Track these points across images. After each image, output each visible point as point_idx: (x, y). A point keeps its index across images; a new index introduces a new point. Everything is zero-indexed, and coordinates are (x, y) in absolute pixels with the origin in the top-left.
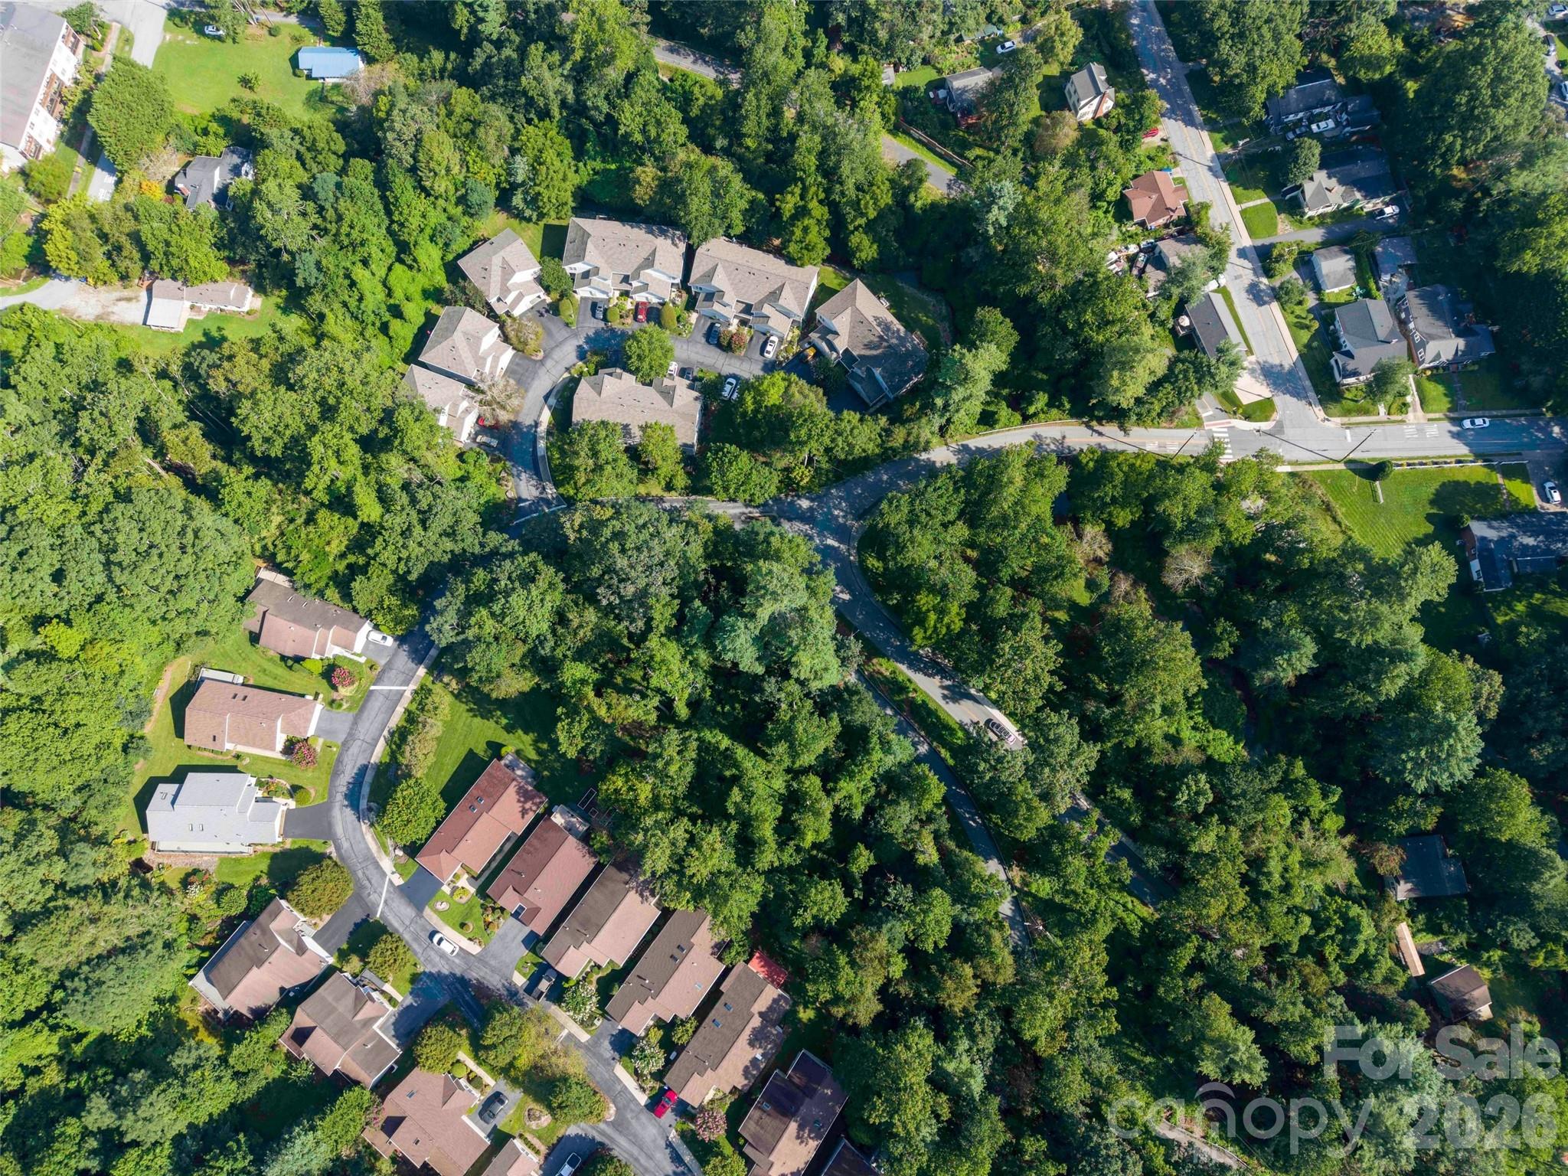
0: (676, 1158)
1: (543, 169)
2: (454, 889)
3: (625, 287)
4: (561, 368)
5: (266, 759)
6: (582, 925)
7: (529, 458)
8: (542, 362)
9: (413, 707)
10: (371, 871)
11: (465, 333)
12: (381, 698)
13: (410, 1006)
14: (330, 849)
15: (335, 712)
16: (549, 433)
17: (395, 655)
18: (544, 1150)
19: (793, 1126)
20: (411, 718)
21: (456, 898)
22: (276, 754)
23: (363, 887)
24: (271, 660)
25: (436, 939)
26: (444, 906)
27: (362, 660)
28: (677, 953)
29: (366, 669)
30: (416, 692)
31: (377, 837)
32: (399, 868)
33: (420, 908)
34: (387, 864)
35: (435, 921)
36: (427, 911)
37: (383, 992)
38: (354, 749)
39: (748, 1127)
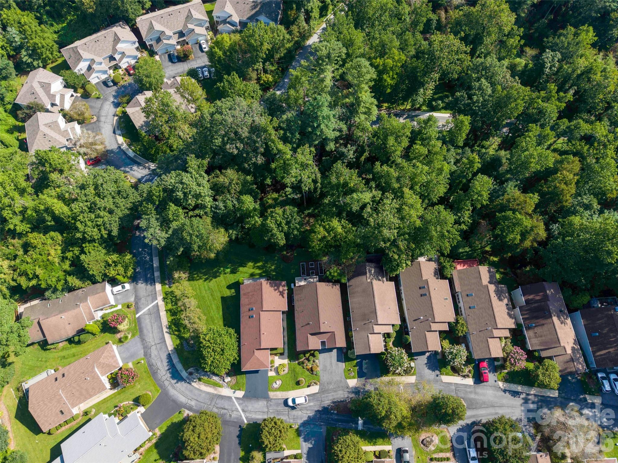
0: (515, 394)
1: (26, 27)
2: (277, 370)
3: (113, 63)
4: (110, 117)
5: (105, 401)
6: (364, 320)
7: (128, 161)
8: (98, 120)
9: (170, 306)
10: (221, 403)
11: (45, 125)
12: (147, 317)
13: (310, 450)
14: (186, 413)
15: (126, 344)
16: (129, 145)
17: (136, 290)
18: (449, 455)
19: (555, 319)
20: (172, 313)
21: (282, 373)
22: (108, 392)
23: (223, 415)
24: (64, 349)
25: (290, 403)
26: (279, 383)
27: (120, 307)
28: (422, 291)
29: (126, 310)
30: (164, 299)
31: (208, 384)
32: (235, 387)
33: (266, 397)
34: (226, 392)
35: (281, 395)
36: (271, 394)
37: (287, 457)
38: (154, 352)
39: (532, 343)
